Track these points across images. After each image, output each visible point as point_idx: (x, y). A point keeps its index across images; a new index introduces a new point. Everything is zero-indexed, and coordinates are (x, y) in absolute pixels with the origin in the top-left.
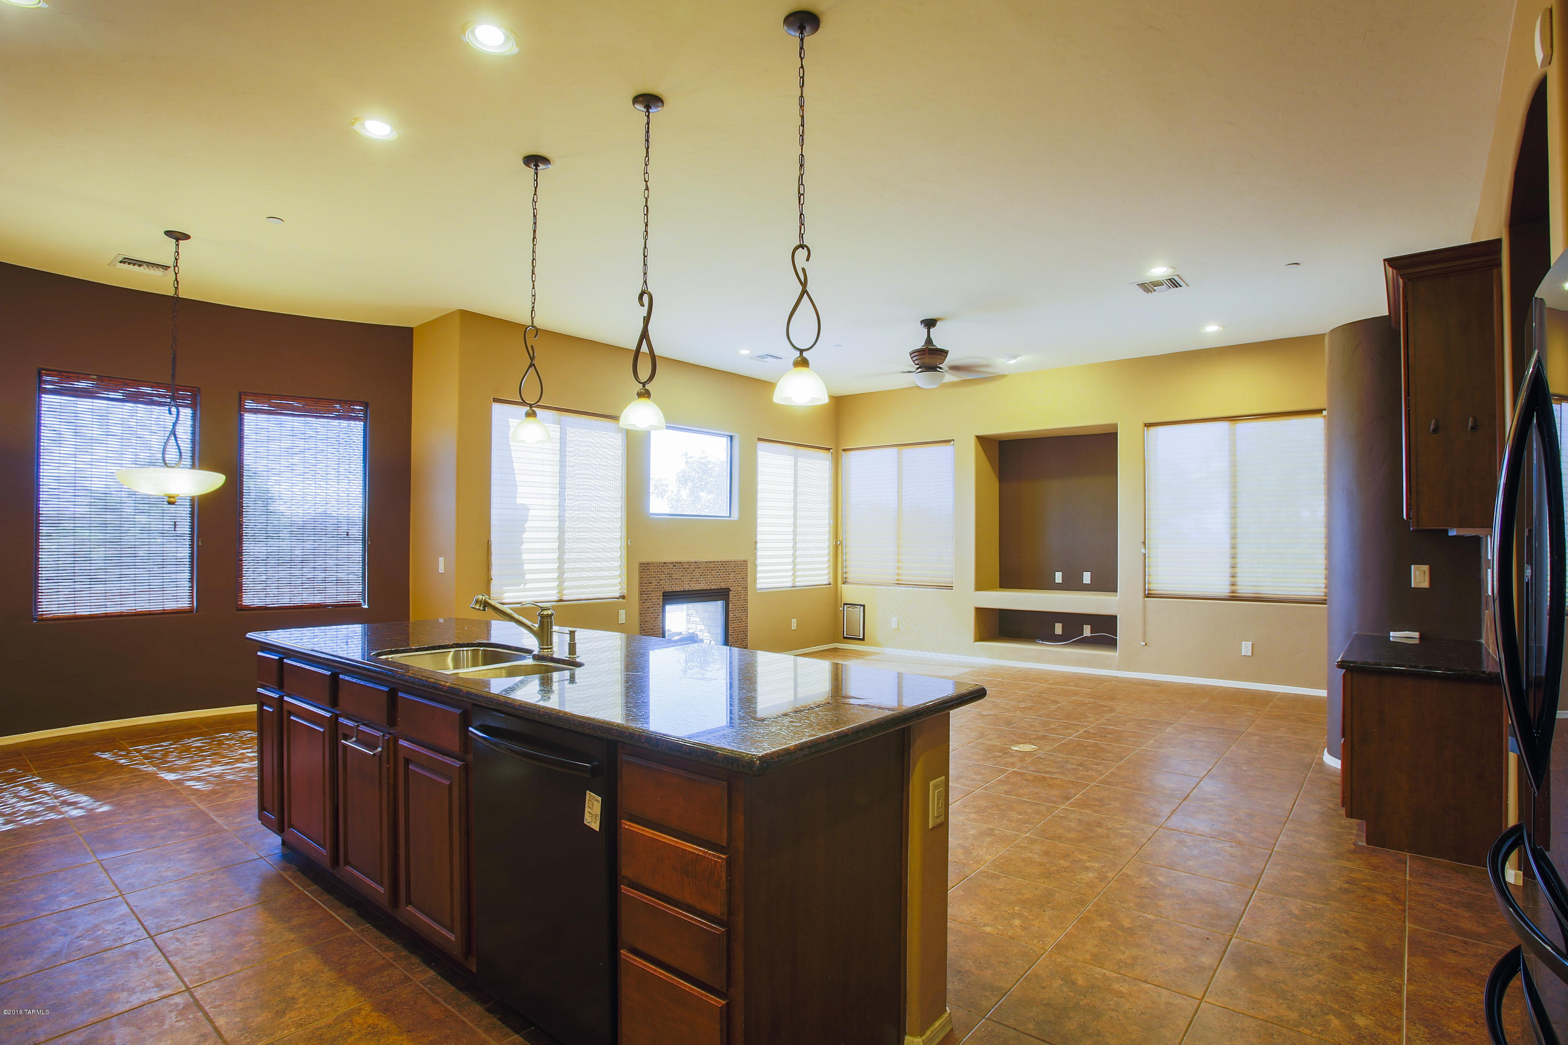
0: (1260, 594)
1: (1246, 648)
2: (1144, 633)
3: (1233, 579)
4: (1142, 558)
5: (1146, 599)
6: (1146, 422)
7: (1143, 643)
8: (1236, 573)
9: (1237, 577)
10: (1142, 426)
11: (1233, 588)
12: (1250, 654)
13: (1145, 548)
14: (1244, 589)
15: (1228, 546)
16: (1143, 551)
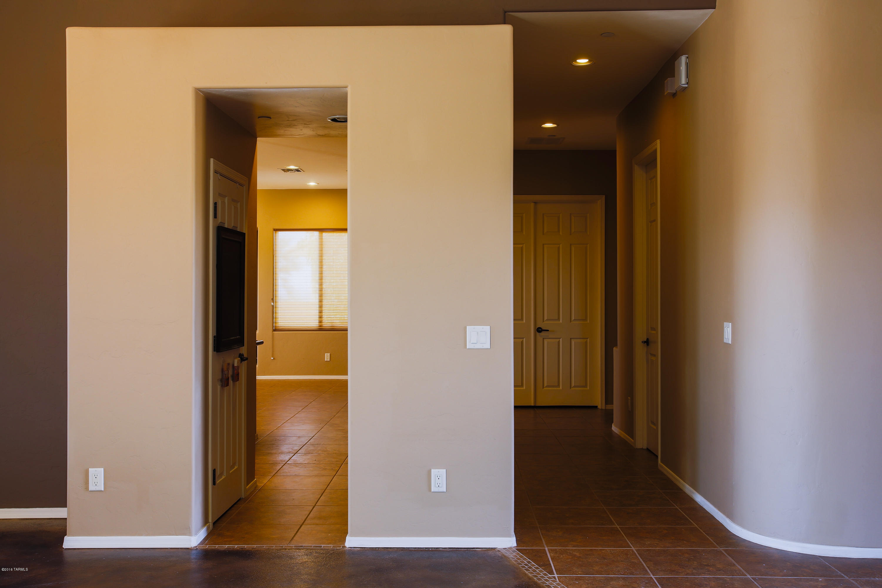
0: (334, 327)
1: (327, 357)
2: (273, 351)
3: (320, 319)
4: (271, 308)
5: (274, 332)
6: (274, 228)
7: (272, 358)
8: (322, 315)
9: (322, 318)
10: (272, 230)
11: (321, 324)
12: (329, 360)
13: (273, 303)
14: (326, 323)
15: (318, 301)
16: (272, 304)
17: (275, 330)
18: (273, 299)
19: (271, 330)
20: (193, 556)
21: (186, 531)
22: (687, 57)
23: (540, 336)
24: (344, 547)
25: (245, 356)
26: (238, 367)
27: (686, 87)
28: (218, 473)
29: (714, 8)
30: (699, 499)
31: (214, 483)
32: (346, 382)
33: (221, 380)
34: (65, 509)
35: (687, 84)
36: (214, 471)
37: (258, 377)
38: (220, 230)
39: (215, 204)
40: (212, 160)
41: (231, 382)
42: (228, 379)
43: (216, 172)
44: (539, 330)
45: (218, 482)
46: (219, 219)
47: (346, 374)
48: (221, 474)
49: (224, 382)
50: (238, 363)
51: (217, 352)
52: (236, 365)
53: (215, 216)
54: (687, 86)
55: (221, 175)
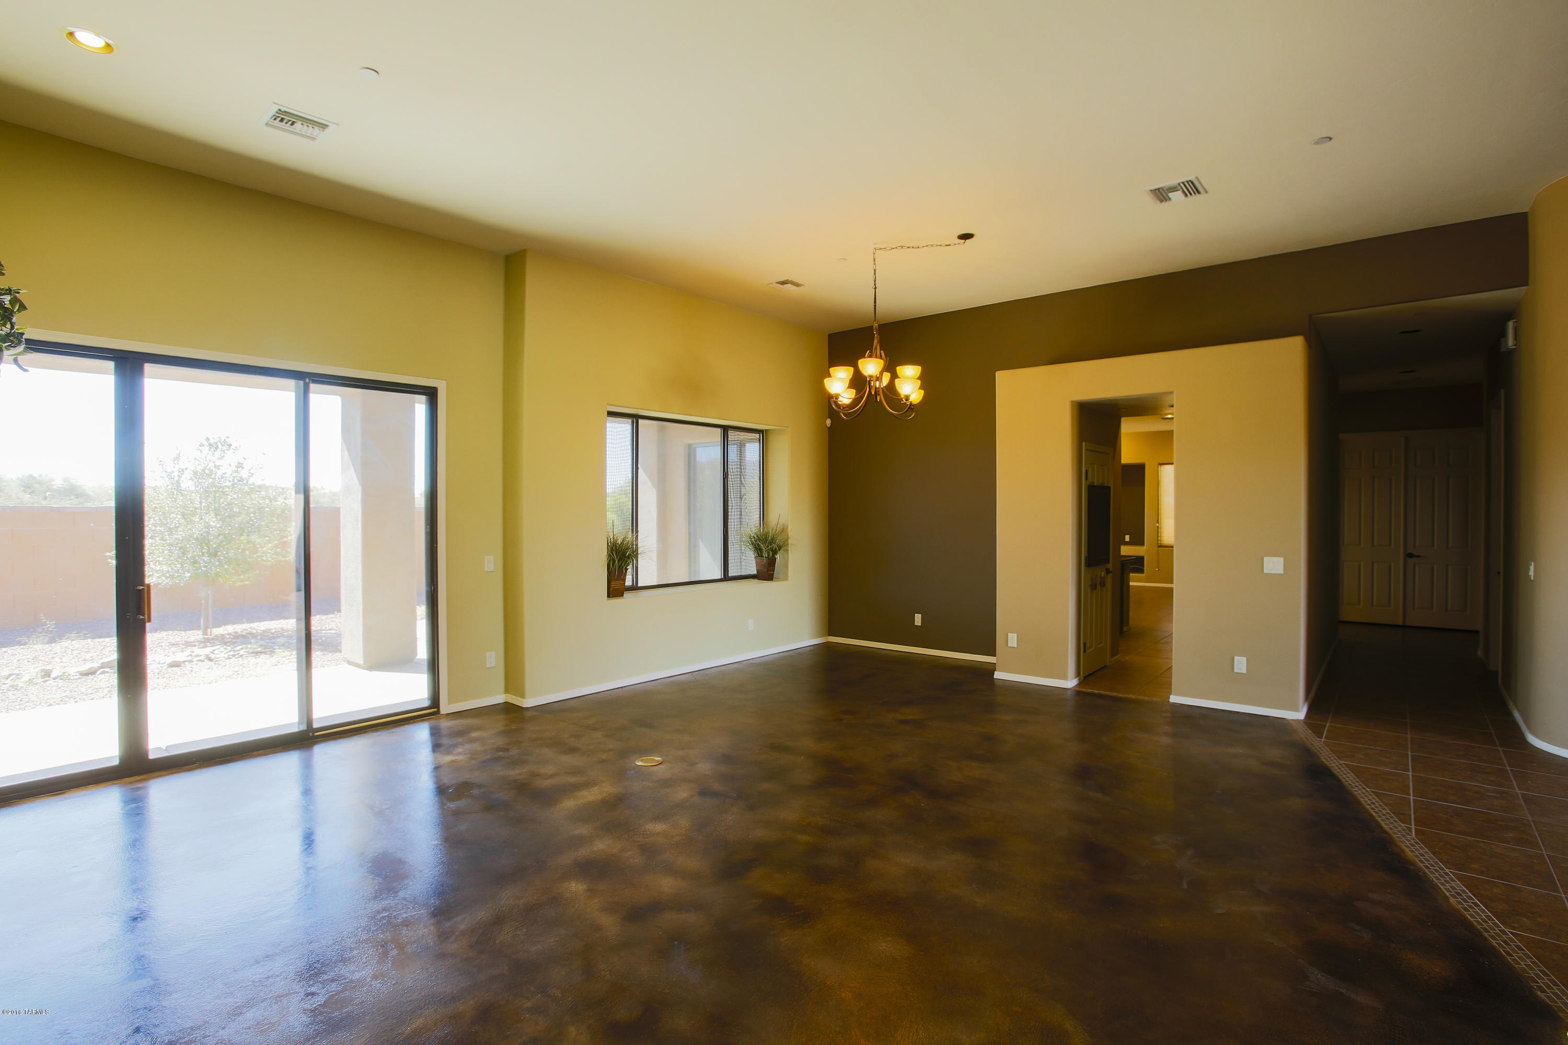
2: (1158, 564)
5: (1159, 548)
7: (1157, 569)
10: (1157, 464)
17: (1160, 546)
18: (1158, 521)
19: (1156, 546)
20: (1069, 692)
21: (1064, 677)
22: (1516, 322)
23: (1411, 561)
24: (1169, 701)
25: (1111, 570)
26: (1104, 577)
27: (1515, 349)
28: (1088, 645)
29: (1527, 285)
30: (1516, 714)
31: (1085, 651)
32: (1171, 590)
33: (1091, 586)
34: (995, 658)
35: (1516, 345)
36: (1085, 644)
37: (1131, 584)
38: (1092, 489)
39: (1087, 472)
40: (1084, 443)
41: (1099, 587)
42: (1096, 585)
43: (1087, 450)
44: (1410, 555)
45: (1088, 651)
46: (1090, 480)
47: (1172, 583)
48: (1091, 647)
49: (1093, 587)
50: (1104, 575)
51: (1088, 567)
52: (1103, 576)
53: (1086, 479)
54: (1515, 347)
55: (1091, 451)
